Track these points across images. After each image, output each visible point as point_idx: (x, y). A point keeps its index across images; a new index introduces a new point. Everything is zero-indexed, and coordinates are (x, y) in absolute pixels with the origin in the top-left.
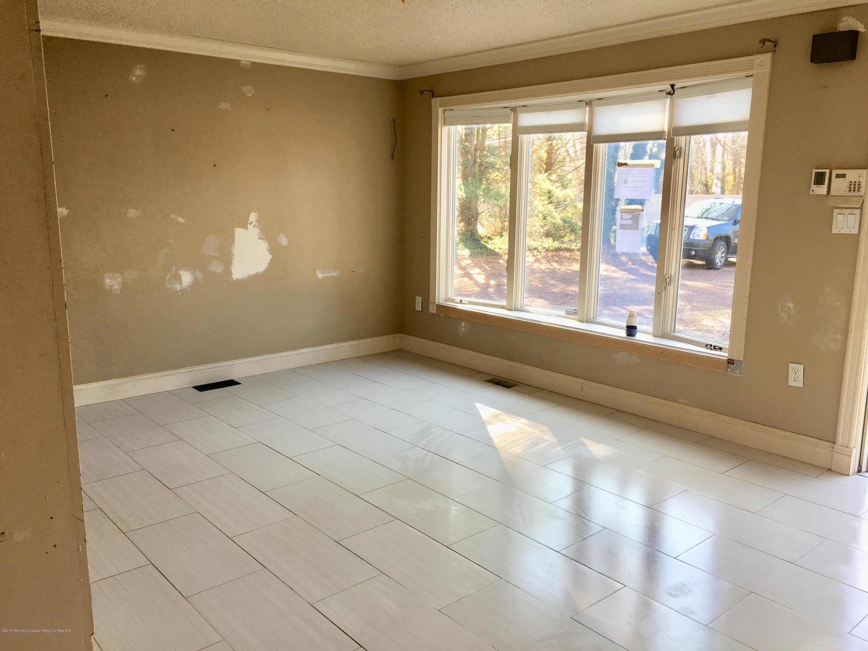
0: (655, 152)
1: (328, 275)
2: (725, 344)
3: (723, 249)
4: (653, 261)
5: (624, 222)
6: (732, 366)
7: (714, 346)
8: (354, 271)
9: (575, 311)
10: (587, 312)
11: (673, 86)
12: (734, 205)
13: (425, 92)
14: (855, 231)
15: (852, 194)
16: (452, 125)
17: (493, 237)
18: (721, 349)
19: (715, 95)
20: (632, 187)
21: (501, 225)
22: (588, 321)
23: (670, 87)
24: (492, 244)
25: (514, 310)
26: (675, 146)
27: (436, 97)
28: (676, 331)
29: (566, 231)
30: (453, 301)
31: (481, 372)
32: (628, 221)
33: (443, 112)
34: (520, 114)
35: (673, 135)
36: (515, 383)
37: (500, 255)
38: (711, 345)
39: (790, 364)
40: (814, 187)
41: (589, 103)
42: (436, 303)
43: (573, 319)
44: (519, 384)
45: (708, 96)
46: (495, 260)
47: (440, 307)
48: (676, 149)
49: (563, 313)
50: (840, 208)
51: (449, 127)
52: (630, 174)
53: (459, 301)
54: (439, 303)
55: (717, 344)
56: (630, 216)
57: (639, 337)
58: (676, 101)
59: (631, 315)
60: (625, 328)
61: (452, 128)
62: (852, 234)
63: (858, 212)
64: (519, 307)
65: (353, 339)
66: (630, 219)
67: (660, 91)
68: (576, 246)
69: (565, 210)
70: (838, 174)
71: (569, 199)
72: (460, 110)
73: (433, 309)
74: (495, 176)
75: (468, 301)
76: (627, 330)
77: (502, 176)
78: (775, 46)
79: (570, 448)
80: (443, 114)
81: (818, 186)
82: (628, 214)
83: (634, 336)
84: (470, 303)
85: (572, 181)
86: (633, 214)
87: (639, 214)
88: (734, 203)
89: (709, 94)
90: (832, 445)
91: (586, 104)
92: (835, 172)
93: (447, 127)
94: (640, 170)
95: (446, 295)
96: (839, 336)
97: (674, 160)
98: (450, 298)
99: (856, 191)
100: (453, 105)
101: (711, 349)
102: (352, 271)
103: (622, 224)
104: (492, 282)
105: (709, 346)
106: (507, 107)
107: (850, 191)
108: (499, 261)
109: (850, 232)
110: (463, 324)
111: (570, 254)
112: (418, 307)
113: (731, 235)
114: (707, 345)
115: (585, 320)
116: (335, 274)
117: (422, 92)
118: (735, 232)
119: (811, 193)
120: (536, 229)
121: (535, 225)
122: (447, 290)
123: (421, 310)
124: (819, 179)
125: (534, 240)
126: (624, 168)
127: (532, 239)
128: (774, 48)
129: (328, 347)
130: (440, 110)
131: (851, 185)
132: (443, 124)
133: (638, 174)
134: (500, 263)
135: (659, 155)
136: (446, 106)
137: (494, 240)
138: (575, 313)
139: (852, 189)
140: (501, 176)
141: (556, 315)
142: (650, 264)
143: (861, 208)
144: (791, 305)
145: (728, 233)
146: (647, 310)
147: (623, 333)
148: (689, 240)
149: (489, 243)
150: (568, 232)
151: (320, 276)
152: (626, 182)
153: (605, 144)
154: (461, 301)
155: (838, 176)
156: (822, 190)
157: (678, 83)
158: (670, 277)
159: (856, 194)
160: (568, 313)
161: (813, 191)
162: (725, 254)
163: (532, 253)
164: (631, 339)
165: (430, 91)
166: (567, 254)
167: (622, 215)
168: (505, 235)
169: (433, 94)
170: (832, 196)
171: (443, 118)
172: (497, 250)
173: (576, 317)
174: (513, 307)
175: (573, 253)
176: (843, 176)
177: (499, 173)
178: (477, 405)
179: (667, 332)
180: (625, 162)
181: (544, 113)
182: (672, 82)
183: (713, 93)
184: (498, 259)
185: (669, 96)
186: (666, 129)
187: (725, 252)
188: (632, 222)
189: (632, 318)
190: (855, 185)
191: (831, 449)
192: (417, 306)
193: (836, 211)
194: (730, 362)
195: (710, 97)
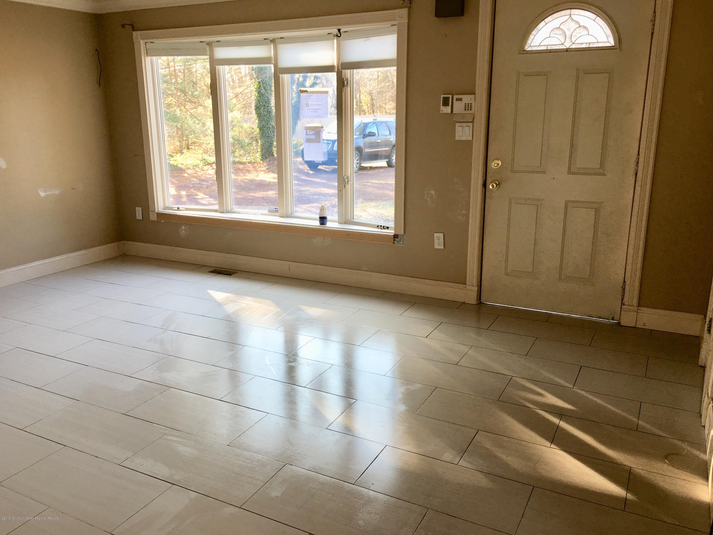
0: (301, 82)
1: (50, 193)
2: (392, 224)
3: (358, 157)
4: (308, 168)
5: (309, 137)
6: (397, 239)
7: (383, 227)
8: (74, 189)
9: (276, 210)
10: (286, 210)
11: (339, 30)
12: (362, 123)
13: (126, 25)
14: (470, 138)
15: (467, 112)
16: (155, 56)
17: (174, 155)
18: (388, 228)
19: (370, 38)
20: (313, 109)
21: (179, 144)
22: (287, 216)
23: (337, 30)
24: (173, 160)
25: (226, 213)
26: (343, 77)
27: (137, 30)
28: (354, 218)
29: (236, 147)
30: (171, 209)
31: (204, 266)
32: (312, 136)
33: (145, 44)
34: (215, 48)
35: (342, 69)
36: (235, 271)
37: (183, 170)
38: (381, 226)
39: (435, 234)
40: (442, 108)
41: (273, 41)
42: (156, 212)
43: (276, 216)
44: (238, 271)
45: (365, 39)
46: (180, 174)
47: (160, 215)
48: (344, 80)
49: (266, 212)
50: (460, 122)
51: (151, 57)
52: (311, 99)
53: (177, 208)
54: (158, 211)
55: (385, 225)
56: (313, 132)
57: (329, 225)
58: (342, 42)
59: (322, 209)
60: (318, 219)
61: (154, 58)
62: (468, 140)
63: (471, 124)
64: (230, 210)
65: (80, 249)
66: (313, 134)
67: (328, 34)
68: (246, 159)
69: (233, 130)
70: (458, 98)
71: (236, 120)
72: (160, 43)
73: (153, 217)
74: (169, 100)
75: (184, 208)
76: (320, 221)
77: (176, 101)
78: (410, 3)
79: (291, 313)
80: (145, 46)
81: (445, 107)
82: (311, 130)
83: (325, 224)
84: (187, 209)
85: (236, 105)
86: (315, 130)
87: (320, 131)
88: (362, 122)
89: (366, 37)
90: (464, 285)
91: (271, 41)
92: (455, 97)
93: (149, 57)
94: (318, 96)
95: (164, 204)
96: (464, 211)
97: (343, 88)
98: (168, 207)
99: (469, 110)
100: (153, 38)
101: (381, 229)
102: (72, 188)
103: (307, 139)
104: (183, 193)
105: (379, 227)
106: (203, 42)
107: (465, 110)
108: (183, 175)
109: (467, 139)
110: (183, 228)
111: (243, 166)
112: (139, 216)
113: (362, 146)
114: (378, 226)
115: (285, 216)
116: (57, 192)
117: (123, 26)
118: (364, 144)
119: (441, 112)
120: (211, 147)
121: (209, 143)
122: (164, 200)
123: (142, 219)
124: (446, 102)
125: (210, 156)
126: (306, 94)
127: (207, 155)
128: (410, 5)
129: (58, 258)
130: (142, 42)
131: (466, 106)
132: (146, 55)
133: (317, 99)
134: (184, 176)
135: (304, 84)
136: (147, 39)
137: (175, 157)
138: (276, 211)
139: (467, 108)
140: (174, 100)
141: (261, 214)
142: (306, 171)
143: (473, 122)
144: (433, 192)
145: (360, 145)
146: (312, 207)
147: (317, 223)
148: (333, 151)
149: (171, 159)
150: (237, 148)
151: (42, 194)
152: (307, 105)
153: (288, 75)
154: (178, 208)
155: (458, 100)
156: (448, 110)
157: (343, 28)
158: (347, 178)
159: (469, 112)
160: (270, 211)
161: (442, 110)
162: (359, 161)
163: (212, 167)
164: (323, 227)
165: (130, 25)
166: (241, 166)
167: (306, 132)
168: (185, 153)
169: (133, 27)
170: (454, 114)
171: (145, 51)
172: (180, 166)
173: (278, 214)
174: (225, 210)
175: (245, 165)
176: (460, 100)
177: (173, 98)
178: (210, 291)
179: (348, 220)
180: (305, 90)
181: (236, 48)
182: (339, 27)
183: (369, 37)
184: (182, 173)
185: (336, 38)
186: (336, 64)
187: (359, 160)
188: (315, 136)
189: (323, 210)
190: (468, 106)
191: (464, 288)
192: (137, 216)
193: (457, 125)
194: (396, 236)
195: (367, 40)
